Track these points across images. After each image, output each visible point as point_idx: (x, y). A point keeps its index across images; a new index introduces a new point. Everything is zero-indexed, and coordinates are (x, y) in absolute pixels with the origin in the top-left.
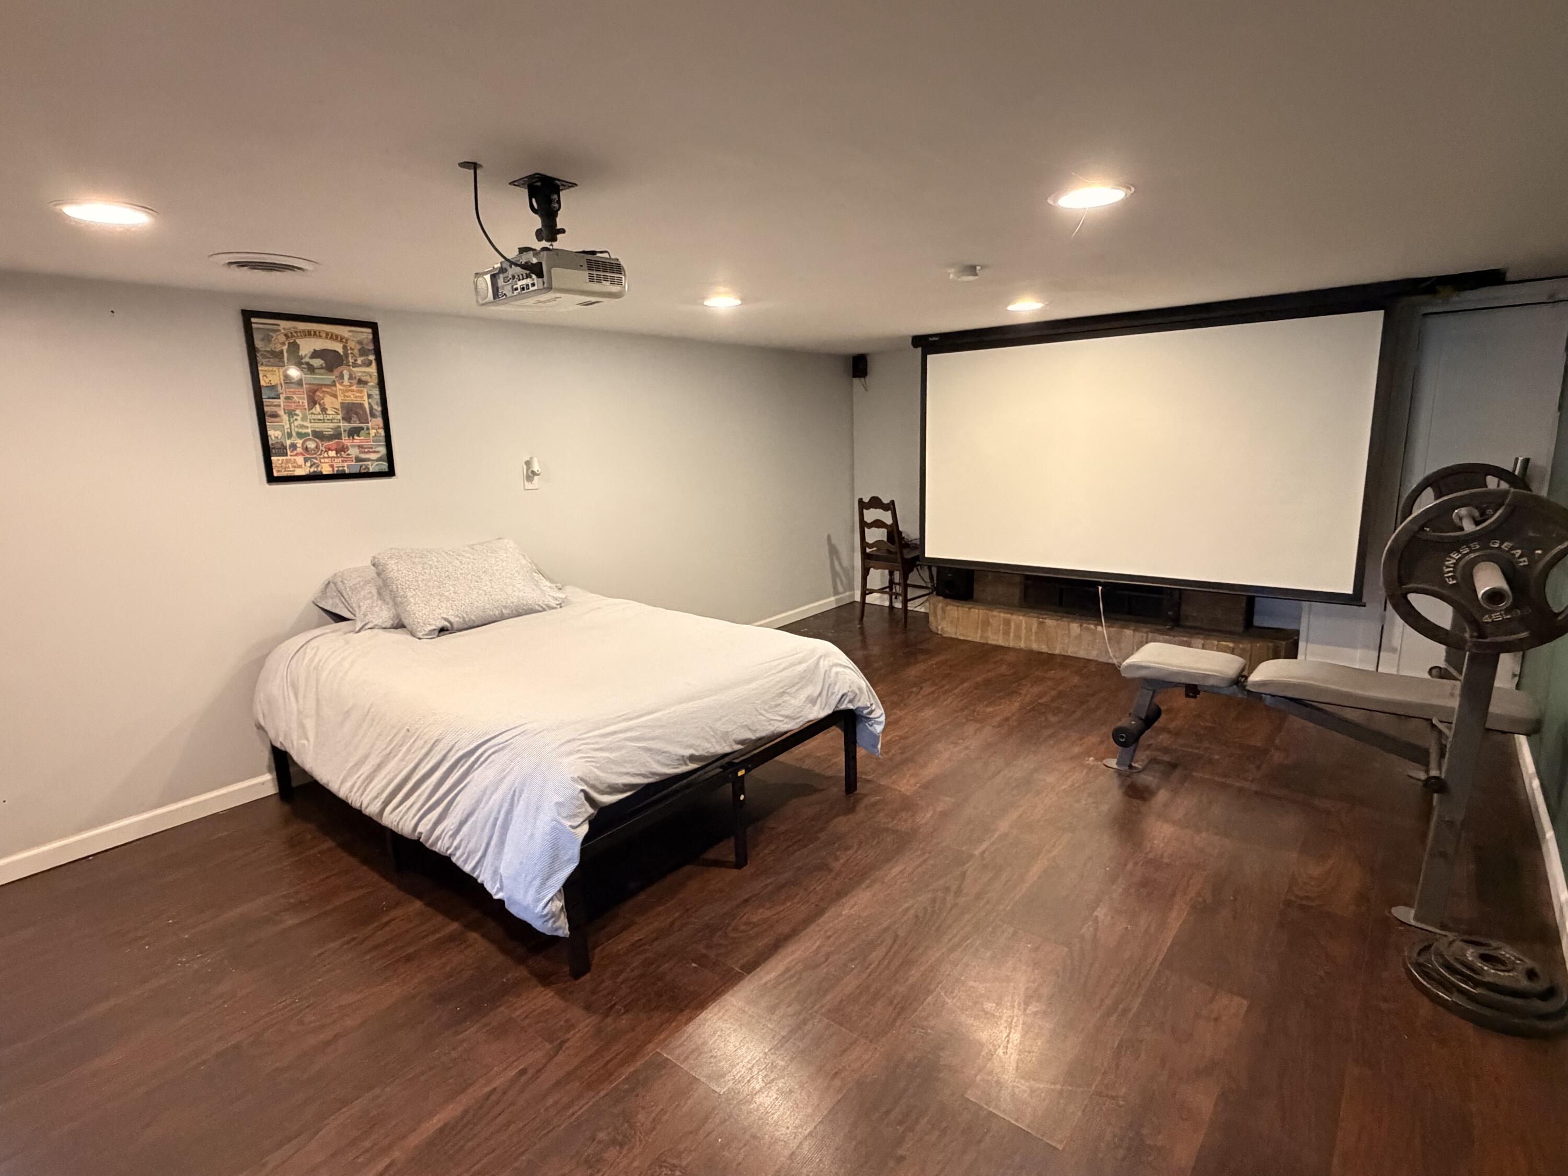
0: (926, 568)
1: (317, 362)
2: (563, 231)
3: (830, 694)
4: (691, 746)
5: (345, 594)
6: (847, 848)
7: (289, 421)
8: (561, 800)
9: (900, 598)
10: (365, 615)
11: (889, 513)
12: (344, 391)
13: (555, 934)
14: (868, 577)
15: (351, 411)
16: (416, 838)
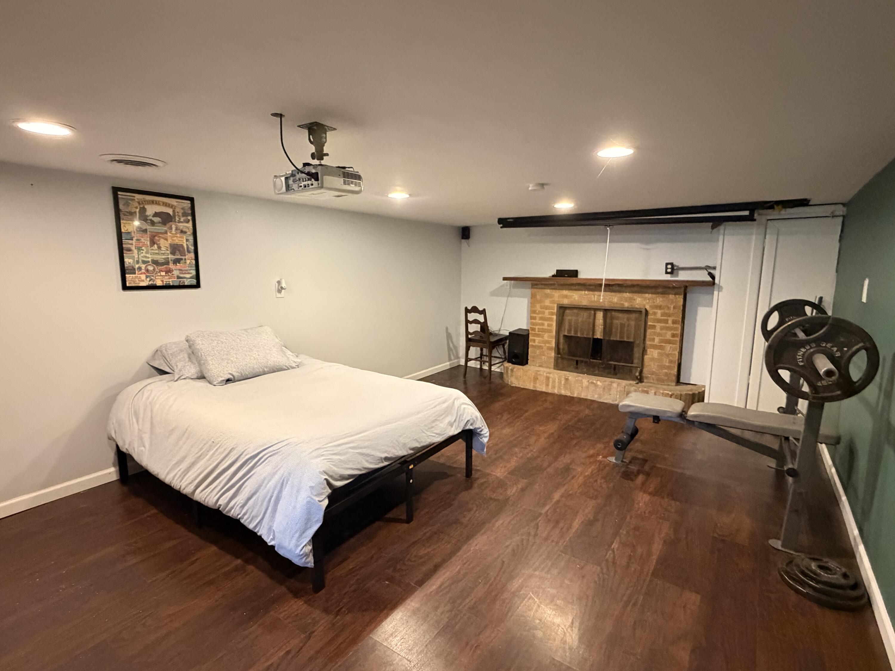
0: (501, 346)
1: (157, 219)
2: (327, 155)
3: (460, 421)
4: (386, 452)
5: (167, 357)
6: (470, 510)
7: (138, 253)
8: (313, 485)
9: (487, 364)
10: (180, 370)
11: (483, 315)
12: (172, 237)
13: (306, 566)
14: (469, 352)
15: (175, 249)
16: (217, 508)
